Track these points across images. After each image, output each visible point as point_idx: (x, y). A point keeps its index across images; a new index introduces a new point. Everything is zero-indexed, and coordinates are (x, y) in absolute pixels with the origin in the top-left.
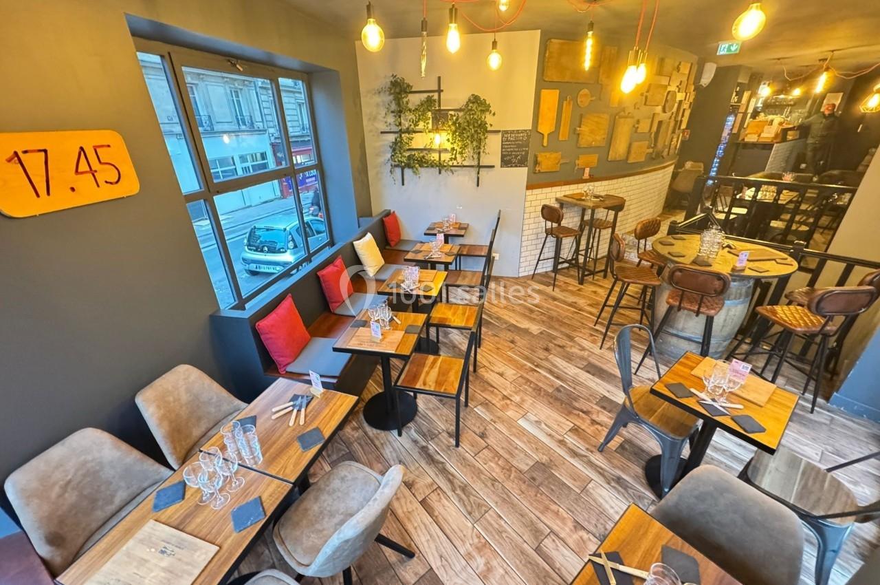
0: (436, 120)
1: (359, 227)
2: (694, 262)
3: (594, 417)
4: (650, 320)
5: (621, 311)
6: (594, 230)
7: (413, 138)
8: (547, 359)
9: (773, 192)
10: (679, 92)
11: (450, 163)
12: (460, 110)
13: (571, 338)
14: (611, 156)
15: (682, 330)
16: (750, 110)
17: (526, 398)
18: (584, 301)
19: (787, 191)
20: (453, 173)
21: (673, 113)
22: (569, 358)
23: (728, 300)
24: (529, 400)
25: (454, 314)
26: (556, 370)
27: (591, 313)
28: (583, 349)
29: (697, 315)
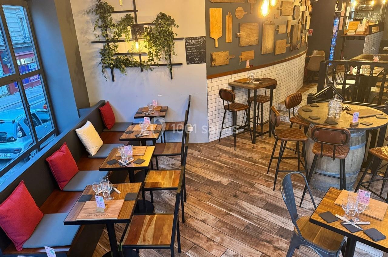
0: (134, 32)
1: (79, 117)
2: (326, 122)
3: (276, 244)
4: (304, 165)
5: (284, 160)
6: (258, 103)
7: (118, 45)
8: (237, 204)
9: (369, 68)
10: (301, 6)
11: (149, 63)
12: (152, 24)
13: (252, 185)
14: (263, 51)
15: (327, 170)
16: (348, 15)
17: (225, 238)
18: (258, 156)
19: (377, 67)
20: (152, 71)
21: (299, 20)
22: (252, 201)
23: (352, 146)
24: (227, 239)
25: (163, 178)
26: (244, 211)
27: (263, 164)
28: (262, 192)
29: (334, 160)
